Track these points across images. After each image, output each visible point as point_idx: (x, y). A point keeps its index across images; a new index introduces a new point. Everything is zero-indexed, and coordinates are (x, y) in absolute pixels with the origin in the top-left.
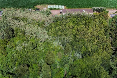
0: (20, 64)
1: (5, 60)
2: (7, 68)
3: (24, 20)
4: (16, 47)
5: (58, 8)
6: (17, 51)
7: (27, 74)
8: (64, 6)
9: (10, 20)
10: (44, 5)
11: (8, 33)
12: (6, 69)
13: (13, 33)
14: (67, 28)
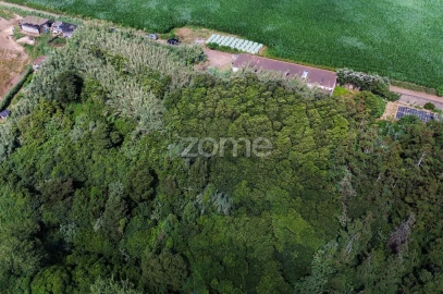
0: (61, 173)
1: (35, 153)
2: (32, 175)
3: (117, 61)
4: (72, 128)
5: (236, 50)
6: (69, 138)
7: (65, 205)
8: (261, 45)
9: (83, 53)
10: (203, 30)
11: (65, 87)
12: (28, 176)
13: (78, 92)
14: (216, 115)
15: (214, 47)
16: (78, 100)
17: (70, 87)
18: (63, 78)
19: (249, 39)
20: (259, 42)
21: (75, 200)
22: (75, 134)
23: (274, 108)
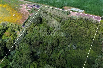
0: (37, 40)
1: (31, 35)
2: (30, 40)
3: (50, 14)
5: (77, 11)
6: (39, 32)
7: (38, 47)
9: (42, 12)
10: (70, 7)
13: (41, 21)
14: (73, 26)
15: (72, 11)
16: (41, 23)
17: (39, 20)
18: (37, 18)
19: (81, 9)
20: (83, 10)
21: (40, 46)
22: (40, 31)
23: (86, 25)
